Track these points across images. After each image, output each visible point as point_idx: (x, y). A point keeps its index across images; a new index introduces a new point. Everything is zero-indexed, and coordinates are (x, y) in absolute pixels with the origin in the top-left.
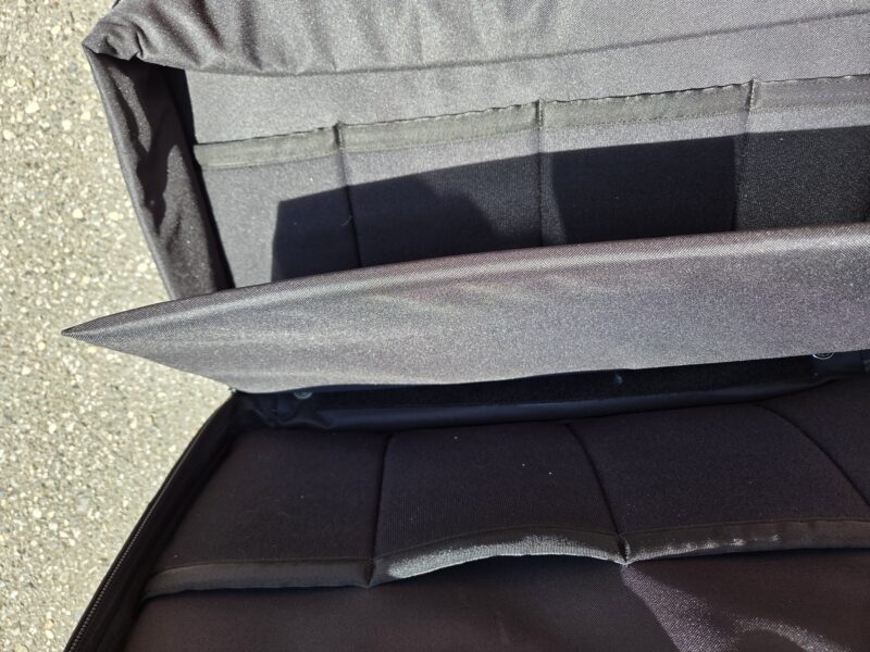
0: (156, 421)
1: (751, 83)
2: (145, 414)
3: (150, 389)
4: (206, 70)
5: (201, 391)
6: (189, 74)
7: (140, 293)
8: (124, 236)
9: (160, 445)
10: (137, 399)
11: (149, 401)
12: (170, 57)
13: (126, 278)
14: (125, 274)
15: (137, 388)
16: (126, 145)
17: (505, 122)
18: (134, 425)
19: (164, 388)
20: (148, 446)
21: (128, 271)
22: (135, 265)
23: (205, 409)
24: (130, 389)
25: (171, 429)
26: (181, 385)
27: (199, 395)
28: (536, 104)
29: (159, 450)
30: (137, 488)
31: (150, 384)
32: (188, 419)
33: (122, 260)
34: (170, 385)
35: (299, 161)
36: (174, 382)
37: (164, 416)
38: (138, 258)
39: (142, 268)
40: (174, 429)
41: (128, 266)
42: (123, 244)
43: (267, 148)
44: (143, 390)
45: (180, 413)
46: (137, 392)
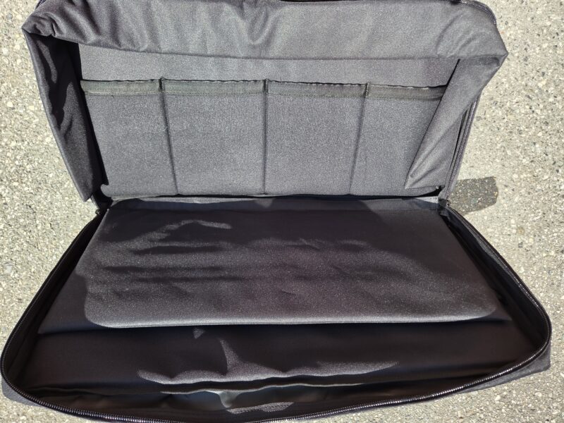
0: (53, 226)
1: (366, 85)
2: (46, 222)
3: (50, 209)
4: (89, 45)
5: (80, 212)
6: (80, 45)
7: (46, 154)
8: (37, 120)
9: (55, 239)
10: (41, 213)
11: (49, 215)
12: (71, 37)
13: (38, 145)
14: (37, 143)
15: (42, 207)
16: (43, 81)
17: (249, 88)
18: (39, 228)
19: (58, 209)
20: (47, 240)
21: (40, 141)
22: (44, 138)
23: (81, 222)
24: (38, 207)
25: (62, 231)
26: (68, 208)
27: (78, 214)
28: (265, 81)
29: (54, 242)
30: (40, 262)
31: (50, 206)
32: (71, 226)
33: (36, 134)
34: (62, 207)
35: (139, 95)
36: (64, 205)
37: (58, 224)
38: (45, 134)
39: (48, 140)
40: (63, 231)
41: (39, 138)
42: (37, 125)
43: (122, 87)
44: (46, 209)
45: (67, 223)
46: (42, 210)
